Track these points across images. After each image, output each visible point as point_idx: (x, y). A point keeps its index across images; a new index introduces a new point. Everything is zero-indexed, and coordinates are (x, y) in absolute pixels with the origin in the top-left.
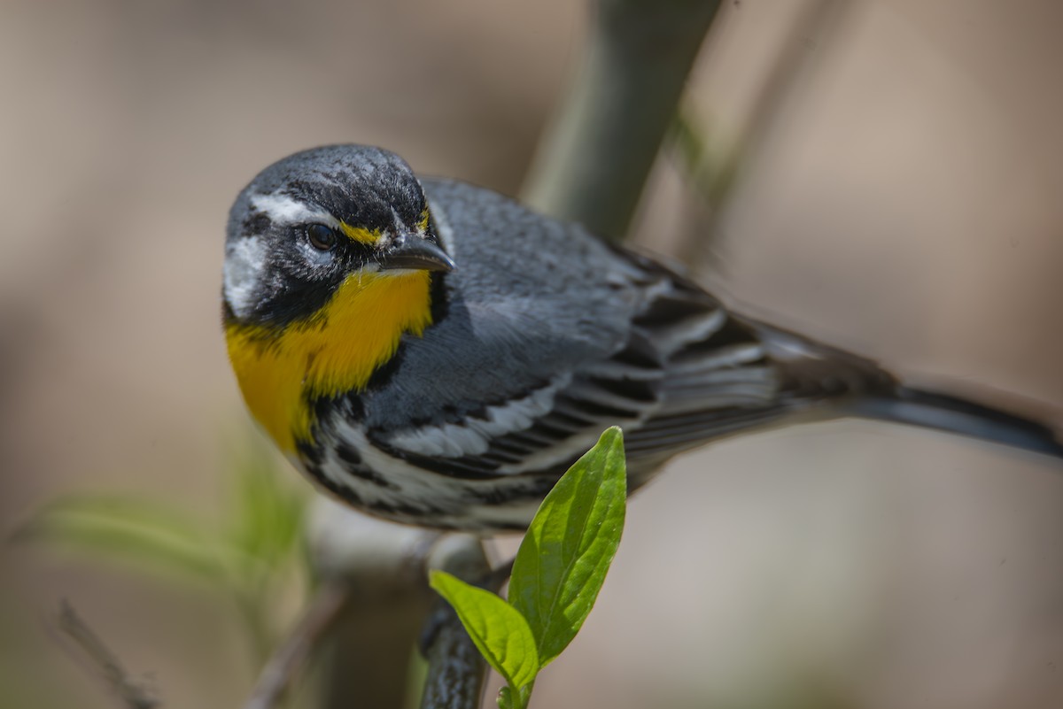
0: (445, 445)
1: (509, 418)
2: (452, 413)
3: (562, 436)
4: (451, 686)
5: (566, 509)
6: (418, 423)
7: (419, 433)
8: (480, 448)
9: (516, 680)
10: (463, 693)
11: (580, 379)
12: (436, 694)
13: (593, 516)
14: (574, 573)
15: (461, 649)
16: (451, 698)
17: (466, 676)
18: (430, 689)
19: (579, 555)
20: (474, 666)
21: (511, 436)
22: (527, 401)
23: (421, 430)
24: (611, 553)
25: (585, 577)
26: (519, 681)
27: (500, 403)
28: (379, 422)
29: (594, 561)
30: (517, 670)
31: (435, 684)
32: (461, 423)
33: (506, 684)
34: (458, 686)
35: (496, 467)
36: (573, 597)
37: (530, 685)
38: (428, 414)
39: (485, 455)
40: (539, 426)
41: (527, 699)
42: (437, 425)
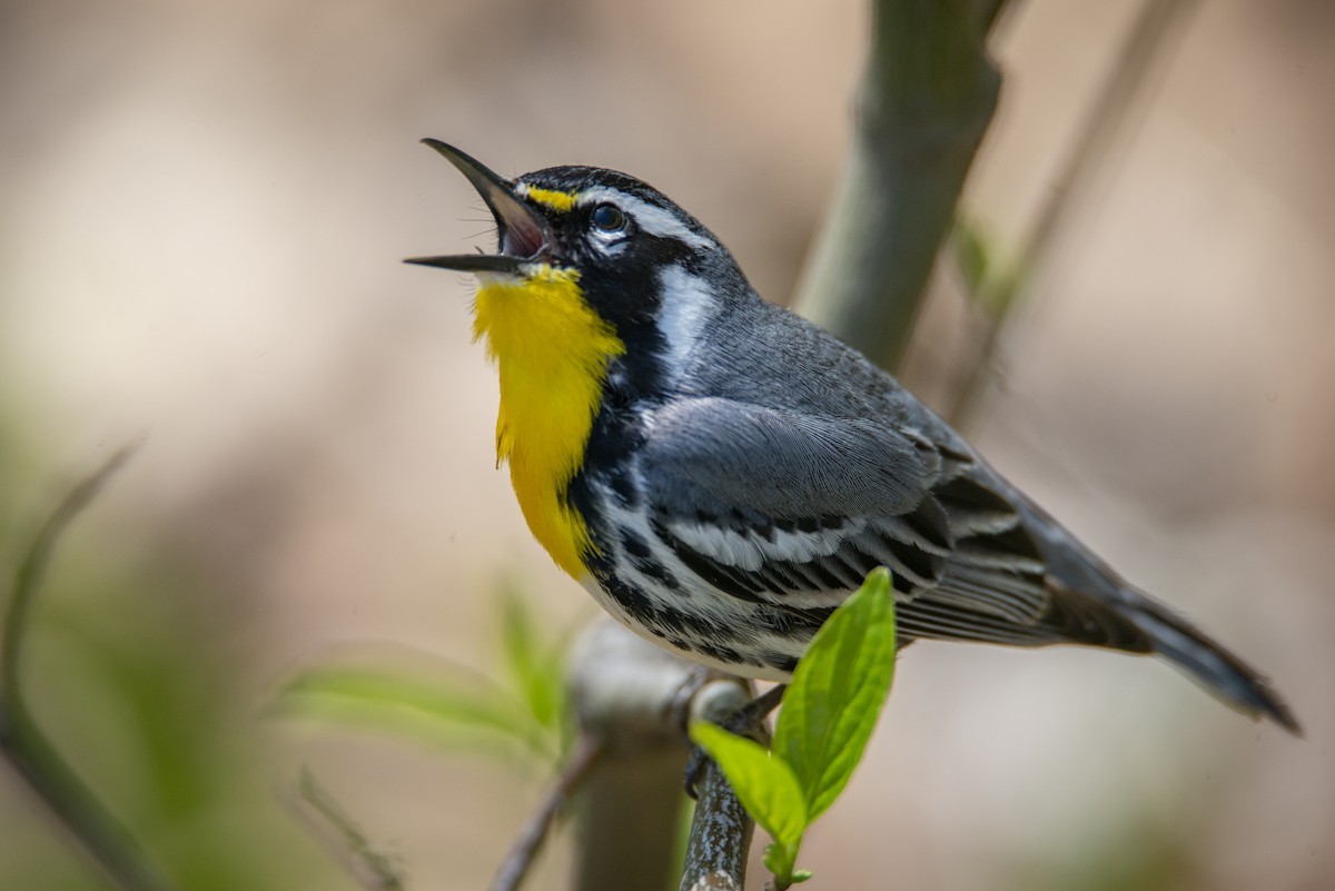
0: (720, 550)
1: (791, 545)
2: (738, 519)
3: (834, 584)
4: (715, 843)
5: (832, 655)
6: (703, 517)
7: (700, 528)
8: (752, 564)
9: (783, 837)
10: (728, 849)
11: (870, 531)
12: (699, 852)
13: (860, 663)
14: (843, 723)
15: (726, 803)
16: (715, 855)
17: (731, 831)
18: (694, 846)
19: (846, 704)
20: (739, 822)
21: (786, 564)
22: (814, 536)
23: (703, 525)
24: (880, 702)
25: (853, 728)
26: (787, 838)
27: (788, 527)
28: (665, 502)
29: (862, 710)
30: (783, 825)
31: (699, 842)
32: (743, 534)
33: (772, 842)
34: (723, 843)
35: (761, 590)
36: (841, 749)
37: (798, 842)
38: (715, 510)
39: (754, 573)
40: (815, 565)
41: (794, 856)
42: (720, 527)
